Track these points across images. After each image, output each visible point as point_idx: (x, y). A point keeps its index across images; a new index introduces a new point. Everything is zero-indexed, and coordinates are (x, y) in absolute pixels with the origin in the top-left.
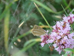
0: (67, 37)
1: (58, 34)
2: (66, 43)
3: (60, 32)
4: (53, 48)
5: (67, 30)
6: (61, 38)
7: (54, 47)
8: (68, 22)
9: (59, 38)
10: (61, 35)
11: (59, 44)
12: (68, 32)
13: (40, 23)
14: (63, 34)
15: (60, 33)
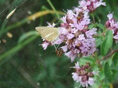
0: (83, 35)
1: (69, 30)
2: (81, 45)
3: (73, 28)
4: (61, 53)
5: (85, 24)
7: (63, 51)
8: (88, 9)
9: (70, 37)
10: (75, 32)
11: (71, 46)
12: (85, 27)
14: (77, 30)
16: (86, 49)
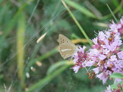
0: (115, 56)
1: (101, 51)
2: (113, 66)
3: (105, 49)
4: (93, 75)
5: (116, 45)
6: (106, 59)
7: (94, 73)
8: (118, 32)
9: (102, 58)
10: (106, 53)
11: (103, 68)
12: (117, 48)
13: (73, 35)
14: (109, 51)
15: (104, 51)
16: (118, 70)
